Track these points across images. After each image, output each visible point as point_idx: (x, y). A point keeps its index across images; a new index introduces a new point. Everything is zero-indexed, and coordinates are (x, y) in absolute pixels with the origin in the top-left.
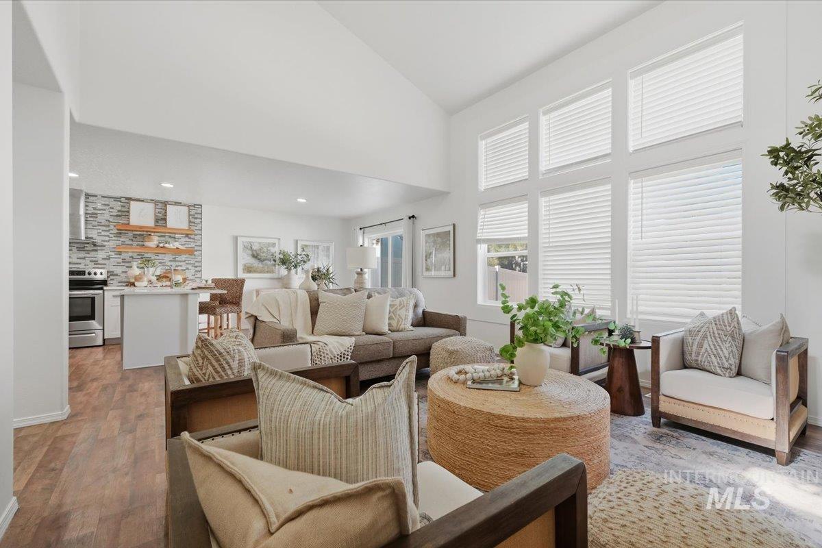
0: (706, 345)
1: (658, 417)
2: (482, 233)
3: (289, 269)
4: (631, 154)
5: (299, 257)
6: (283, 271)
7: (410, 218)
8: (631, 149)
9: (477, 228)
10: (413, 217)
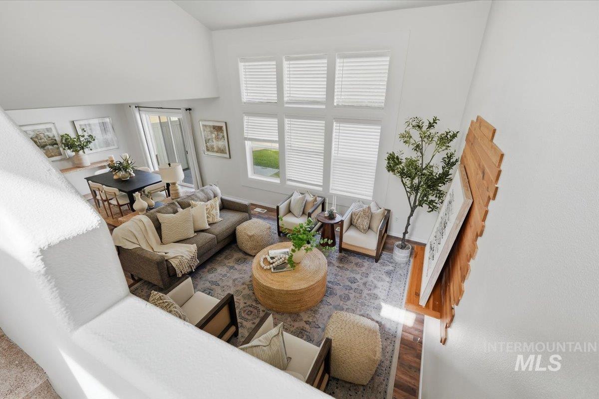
0: (359, 220)
1: (341, 250)
2: (247, 133)
3: (77, 151)
4: (335, 107)
5: (82, 139)
6: (70, 153)
7: (187, 110)
8: (335, 104)
9: (244, 129)
10: (190, 109)
